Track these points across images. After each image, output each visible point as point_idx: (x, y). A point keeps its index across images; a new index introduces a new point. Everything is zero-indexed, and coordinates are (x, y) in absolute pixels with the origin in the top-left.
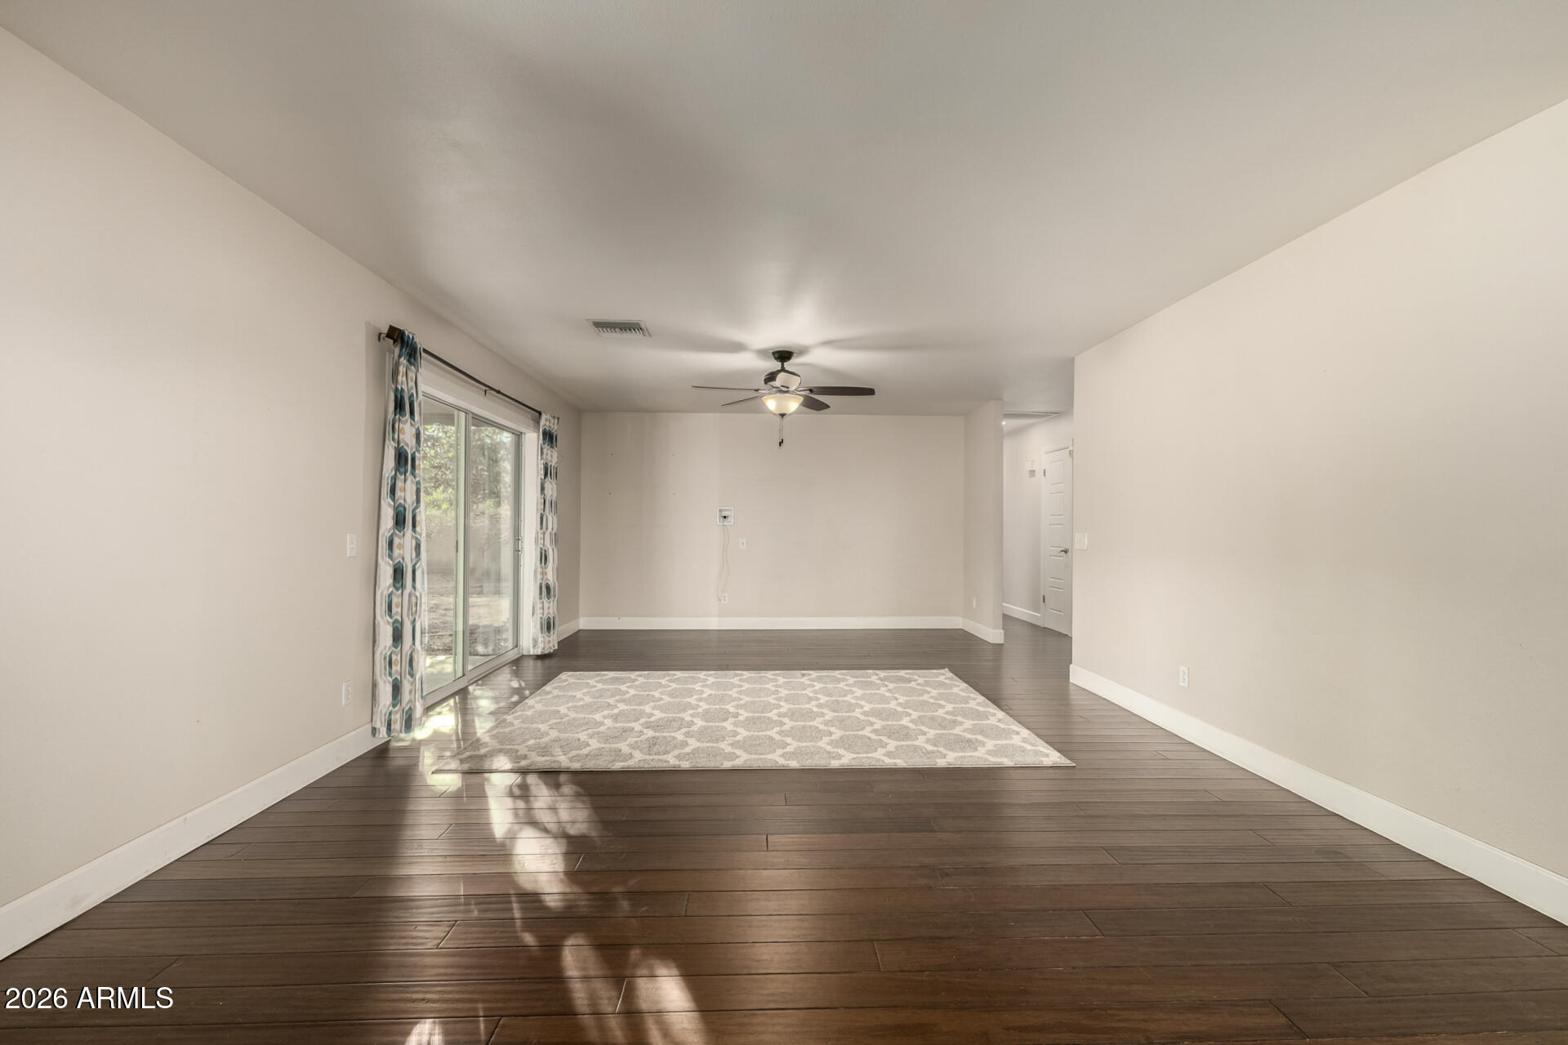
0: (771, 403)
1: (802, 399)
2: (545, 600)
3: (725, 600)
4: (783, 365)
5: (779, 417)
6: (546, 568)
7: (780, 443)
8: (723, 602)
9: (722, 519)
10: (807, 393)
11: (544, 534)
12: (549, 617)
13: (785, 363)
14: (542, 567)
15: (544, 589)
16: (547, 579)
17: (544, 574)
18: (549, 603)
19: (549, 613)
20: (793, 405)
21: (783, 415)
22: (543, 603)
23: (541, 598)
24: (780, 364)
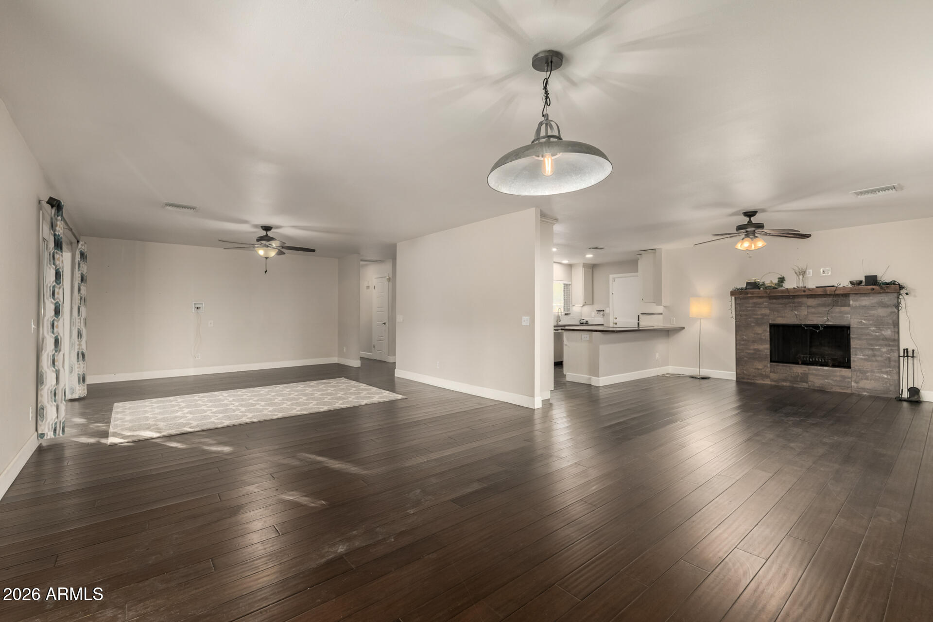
0: (261, 252)
1: (277, 250)
2: (81, 362)
3: (198, 357)
4: (267, 233)
5: (265, 259)
6: (81, 342)
7: (266, 272)
8: (197, 359)
9: (196, 309)
10: (280, 248)
11: (80, 319)
12: (84, 374)
13: (268, 232)
14: (78, 341)
15: (80, 355)
16: (82, 349)
17: (80, 345)
18: (84, 364)
19: (84, 371)
20: (272, 253)
21: (267, 258)
22: (80, 364)
23: (78, 361)
24: (265, 232)
